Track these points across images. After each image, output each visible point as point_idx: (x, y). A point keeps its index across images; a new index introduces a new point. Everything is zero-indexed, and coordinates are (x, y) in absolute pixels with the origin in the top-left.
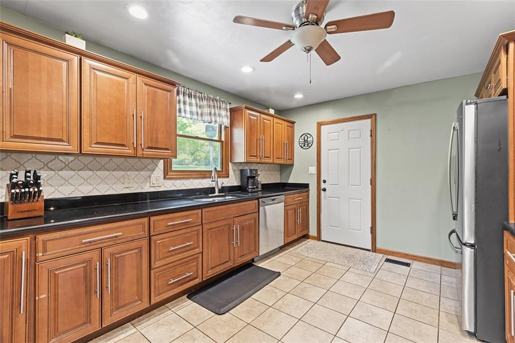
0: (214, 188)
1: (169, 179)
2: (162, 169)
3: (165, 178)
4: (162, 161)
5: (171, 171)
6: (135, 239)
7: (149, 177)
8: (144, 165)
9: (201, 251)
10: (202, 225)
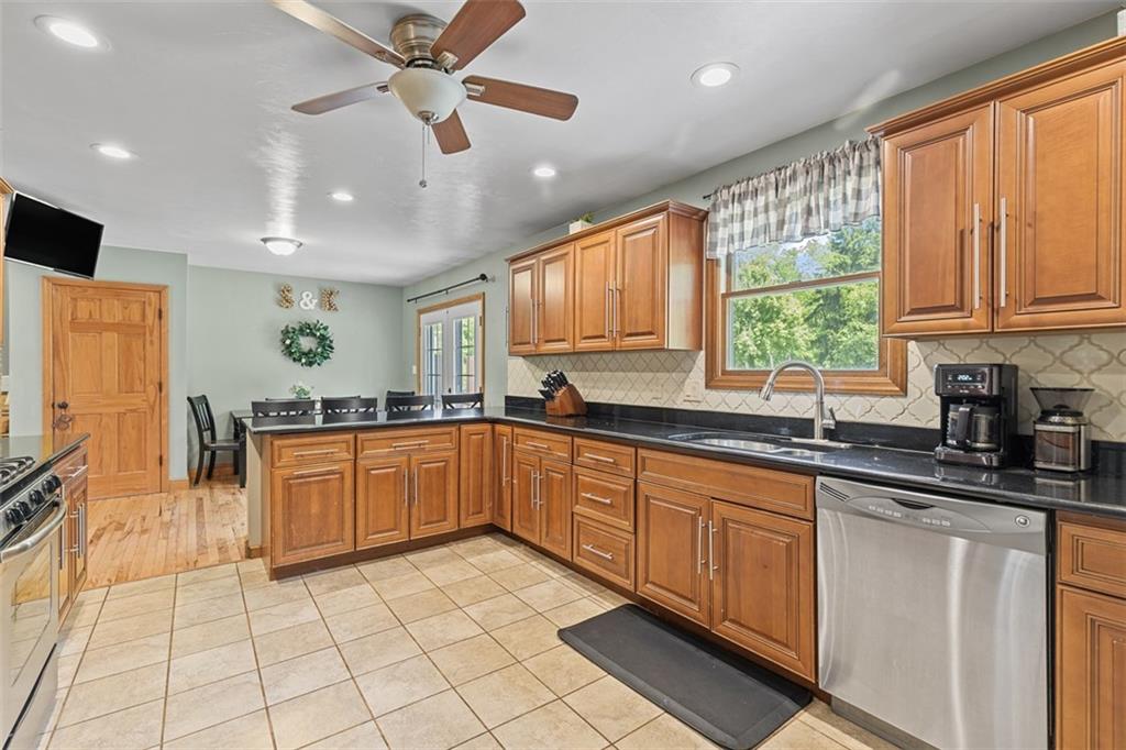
0: (812, 421)
1: (716, 388)
2: (704, 369)
3: (707, 386)
4: (703, 353)
5: (724, 372)
6: (561, 459)
7: (683, 382)
8: (676, 362)
9: (631, 529)
10: (636, 481)
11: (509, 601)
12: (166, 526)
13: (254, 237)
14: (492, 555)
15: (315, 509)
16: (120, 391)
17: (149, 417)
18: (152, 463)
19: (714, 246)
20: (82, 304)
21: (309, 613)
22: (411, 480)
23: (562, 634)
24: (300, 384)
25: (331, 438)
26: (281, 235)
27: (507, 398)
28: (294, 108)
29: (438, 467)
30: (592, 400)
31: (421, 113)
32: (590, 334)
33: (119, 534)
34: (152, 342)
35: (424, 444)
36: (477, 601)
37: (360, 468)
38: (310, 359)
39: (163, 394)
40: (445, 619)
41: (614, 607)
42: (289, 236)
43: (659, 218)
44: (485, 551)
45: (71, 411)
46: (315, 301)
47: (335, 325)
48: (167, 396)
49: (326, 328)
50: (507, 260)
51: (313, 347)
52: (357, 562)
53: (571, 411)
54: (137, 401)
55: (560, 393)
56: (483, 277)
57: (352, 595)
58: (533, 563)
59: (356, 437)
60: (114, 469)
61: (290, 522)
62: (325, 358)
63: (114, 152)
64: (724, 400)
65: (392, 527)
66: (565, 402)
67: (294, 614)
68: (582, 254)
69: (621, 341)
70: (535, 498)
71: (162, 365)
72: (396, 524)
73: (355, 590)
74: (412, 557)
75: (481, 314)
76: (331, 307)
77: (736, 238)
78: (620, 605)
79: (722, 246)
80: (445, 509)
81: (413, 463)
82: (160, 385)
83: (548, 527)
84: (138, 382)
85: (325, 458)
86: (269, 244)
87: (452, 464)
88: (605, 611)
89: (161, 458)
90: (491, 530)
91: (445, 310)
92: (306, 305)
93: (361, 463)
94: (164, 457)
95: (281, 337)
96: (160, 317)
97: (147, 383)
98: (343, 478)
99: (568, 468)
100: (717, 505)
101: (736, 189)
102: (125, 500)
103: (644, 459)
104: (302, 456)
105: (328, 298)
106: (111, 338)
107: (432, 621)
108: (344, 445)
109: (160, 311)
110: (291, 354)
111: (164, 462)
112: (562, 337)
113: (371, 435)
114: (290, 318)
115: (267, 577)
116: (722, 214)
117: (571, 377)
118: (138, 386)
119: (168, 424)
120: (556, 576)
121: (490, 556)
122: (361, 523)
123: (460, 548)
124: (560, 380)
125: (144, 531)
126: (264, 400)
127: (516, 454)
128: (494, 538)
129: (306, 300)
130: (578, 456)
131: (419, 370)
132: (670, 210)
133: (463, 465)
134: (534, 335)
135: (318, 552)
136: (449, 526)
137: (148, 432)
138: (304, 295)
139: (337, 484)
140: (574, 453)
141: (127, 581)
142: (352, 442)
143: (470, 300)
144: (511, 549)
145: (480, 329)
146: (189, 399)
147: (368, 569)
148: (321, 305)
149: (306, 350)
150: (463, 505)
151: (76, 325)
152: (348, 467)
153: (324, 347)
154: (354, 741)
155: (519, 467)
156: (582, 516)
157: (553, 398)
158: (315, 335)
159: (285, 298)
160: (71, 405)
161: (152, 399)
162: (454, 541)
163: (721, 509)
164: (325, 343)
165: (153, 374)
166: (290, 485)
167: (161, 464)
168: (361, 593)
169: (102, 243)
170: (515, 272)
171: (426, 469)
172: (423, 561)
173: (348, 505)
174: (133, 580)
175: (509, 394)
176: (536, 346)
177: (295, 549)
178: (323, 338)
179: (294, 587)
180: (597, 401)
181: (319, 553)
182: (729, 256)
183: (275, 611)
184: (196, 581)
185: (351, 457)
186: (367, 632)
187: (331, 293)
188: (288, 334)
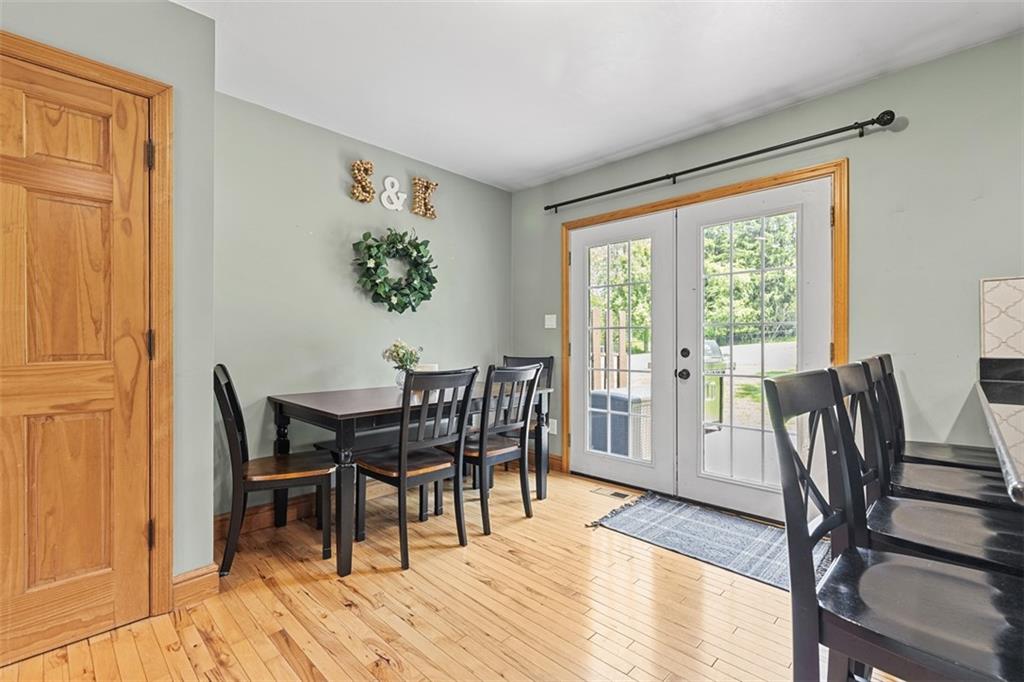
16: (34, 354)
17: (118, 423)
18: (127, 539)
34: (127, 225)
38: (401, 298)
39: (155, 363)
46: (403, 196)
48: (168, 364)
54: (91, 382)
62: (424, 298)
71: (154, 283)
76: (427, 211)
82: (150, 337)
84: (90, 328)
89: (151, 526)
92: (390, 201)
94: (159, 526)
95: (356, 253)
96: (150, 164)
97: (116, 332)
105: (421, 193)
109: (150, 149)
110: (374, 287)
111: (157, 537)
114: (370, 221)
118: (89, 343)
119: (169, 437)
129: (390, 192)
137: (117, 463)
138: (388, 182)
148: (411, 205)
153: (421, 279)
161: (128, 377)
164: (422, 272)
165: (129, 309)
167: (151, 543)
178: (417, 265)
187: (427, 188)
188: (362, 249)
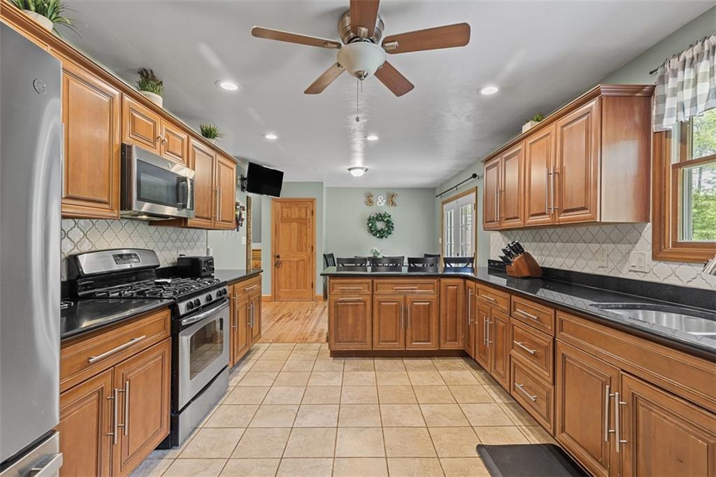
1: (665, 260)
2: (651, 242)
3: (654, 258)
4: (650, 225)
5: (675, 244)
6: (503, 312)
7: (628, 253)
8: (622, 233)
9: (551, 380)
10: (554, 339)
11: (455, 410)
12: (307, 318)
13: (344, 168)
14: (458, 373)
15: (350, 321)
16: (298, 251)
17: (308, 263)
18: (309, 286)
19: (660, 118)
20: (285, 210)
21: (337, 381)
22: (406, 312)
23: (480, 448)
24: (376, 248)
25: (359, 281)
26: (357, 166)
27: (490, 261)
28: (306, 92)
29: (424, 306)
30: (547, 266)
31: (356, 73)
32: (535, 212)
33: (288, 319)
35: (415, 289)
36: (431, 402)
37: (375, 300)
38: (381, 234)
39: (313, 252)
40: (406, 408)
41: (539, 443)
42: (361, 166)
43: (593, 104)
44: (455, 369)
45: (281, 259)
46: (384, 201)
47: (395, 214)
48: (315, 253)
49: (389, 216)
50: (482, 162)
51: (383, 227)
52: (376, 357)
53: (526, 273)
54: (304, 255)
55: (516, 259)
56: (475, 176)
57: (362, 376)
58: (486, 387)
59: (373, 282)
60: (295, 287)
61: (338, 326)
62: (389, 234)
63: (271, 137)
64: (674, 272)
65: (394, 339)
66: (520, 265)
67: (330, 379)
68: (531, 148)
69: (559, 216)
70: (486, 338)
71: (313, 238)
72: (396, 338)
73: (365, 374)
74: (407, 361)
75: (475, 202)
76: (393, 204)
77: (687, 105)
78: (545, 442)
79: (671, 116)
80: (429, 334)
81: (408, 301)
82: (312, 248)
83: (495, 362)
84: (304, 246)
85: (356, 292)
86: (352, 171)
87: (434, 304)
88: (529, 443)
89: (312, 284)
90: (463, 354)
91: (456, 201)
92: (380, 204)
93: (376, 297)
94: (314, 284)
95: (367, 222)
96: (312, 214)
97: (308, 246)
98: (365, 305)
99: (507, 319)
100: (627, 380)
101: (688, 55)
102: (298, 303)
103: (562, 321)
104: (344, 289)
105: (391, 200)
106: (295, 225)
107: (397, 407)
108: (366, 285)
109: (312, 211)
110: (372, 231)
111: (314, 286)
112: (516, 216)
113: (382, 281)
114: (372, 211)
115: (329, 355)
116: (671, 83)
117: (528, 247)
118: (304, 249)
120: (499, 401)
121: (456, 373)
122: (376, 333)
123: (439, 362)
124: (517, 249)
125: (297, 319)
126: (354, 257)
127: (477, 302)
128: (466, 361)
129: (380, 201)
130: (515, 310)
131: (442, 241)
132: (602, 94)
133: (443, 307)
134: (496, 216)
135: (351, 346)
136: (430, 346)
137: (308, 270)
138: (379, 198)
139: (362, 308)
140: (512, 307)
141: (278, 342)
142: (371, 284)
143: (469, 192)
144: (474, 372)
145: (474, 211)
146: (324, 255)
147: (379, 362)
148: (387, 203)
149: (379, 229)
150: (442, 333)
151: (284, 220)
152: (368, 299)
153: (388, 227)
154: (317, 466)
155: (479, 312)
156: (516, 359)
157: (510, 263)
158: (384, 221)
159: (370, 202)
160: (281, 256)
161: (309, 255)
162: (437, 356)
163: (630, 384)
164: (389, 225)
165: (309, 243)
166: (338, 305)
167: (312, 287)
168: (368, 377)
169: (284, 180)
170: (487, 169)
171: (416, 306)
172: (410, 365)
173: (368, 322)
174: (281, 343)
175: (492, 258)
176: (500, 222)
177: (340, 342)
178: (388, 222)
179: (339, 363)
180: (551, 267)
181: (353, 347)
182: (683, 125)
183: (323, 375)
184: (302, 349)
185: (370, 293)
186: (359, 402)
187: (393, 196)
188: (371, 220)
